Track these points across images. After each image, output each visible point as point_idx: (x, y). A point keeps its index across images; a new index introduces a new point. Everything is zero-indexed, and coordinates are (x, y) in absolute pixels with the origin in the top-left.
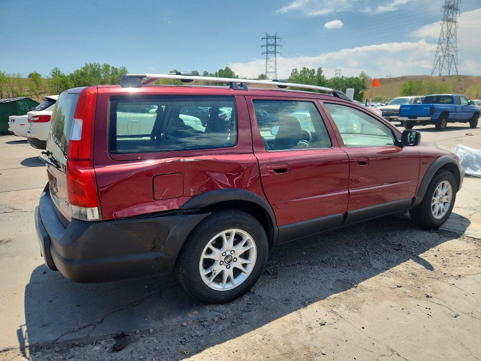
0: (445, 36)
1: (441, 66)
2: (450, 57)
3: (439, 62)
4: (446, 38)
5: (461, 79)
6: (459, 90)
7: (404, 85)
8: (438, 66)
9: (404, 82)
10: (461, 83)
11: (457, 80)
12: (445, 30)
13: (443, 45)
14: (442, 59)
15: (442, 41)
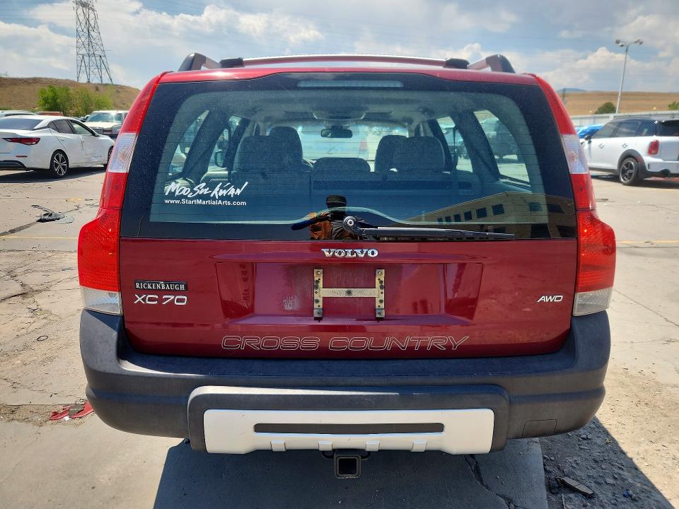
0: (83, 27)
1: (88, 69)
2: (98, 58)
3: (83, 63)
4: (85, 30)
5: (120, 90)
6: (122, 105)
7: (43, 92)
8: (83, 68)
9: (38, 87)
10: (120, 94)
11: (115, 90)
12: (81, 18)
13: (83, 39)
14: (86, 58)
15: (81, 33)
